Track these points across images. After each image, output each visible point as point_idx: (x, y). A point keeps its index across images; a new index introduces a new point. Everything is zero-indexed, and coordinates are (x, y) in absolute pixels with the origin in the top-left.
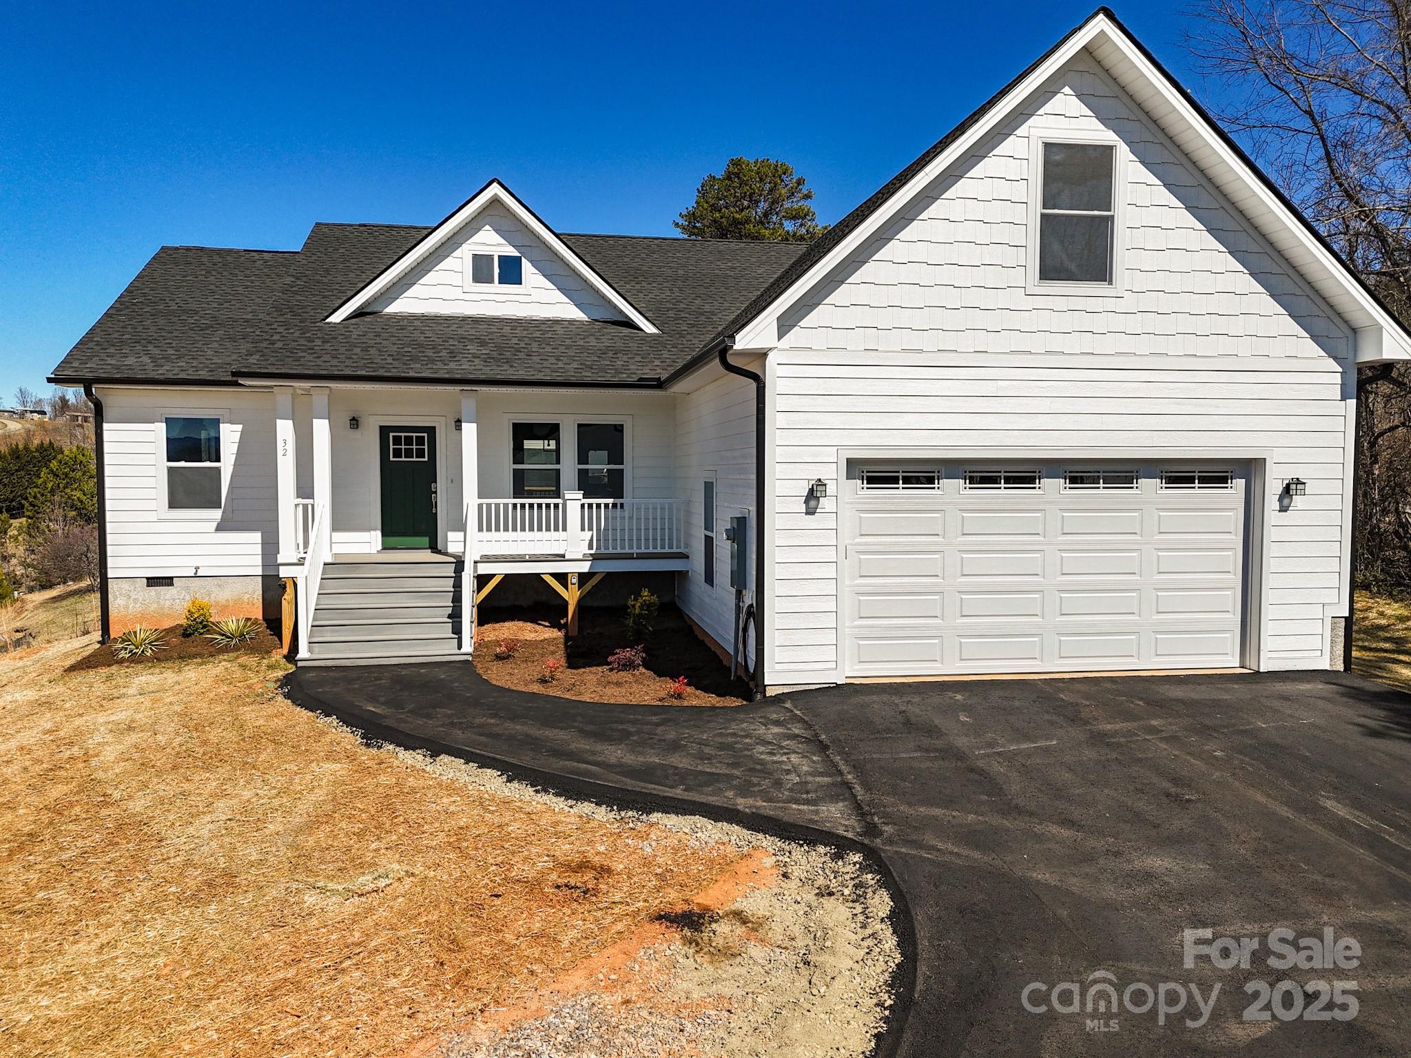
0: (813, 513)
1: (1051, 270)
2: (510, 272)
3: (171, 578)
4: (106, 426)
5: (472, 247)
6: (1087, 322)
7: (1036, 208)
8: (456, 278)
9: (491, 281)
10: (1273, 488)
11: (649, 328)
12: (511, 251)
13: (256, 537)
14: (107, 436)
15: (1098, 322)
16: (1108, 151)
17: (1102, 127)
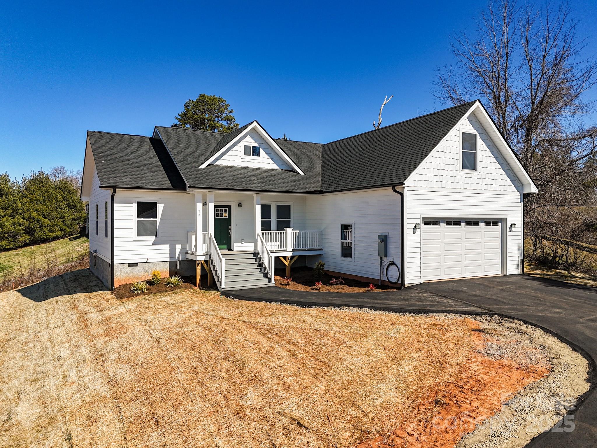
0: (415, 233)
1: (464, 167)
2: (256, 152)
3: (137, 263)
4: (115, 205)
5: (243, 143)
6: (472, 181)
7: (461, 150)
8: (239, 154)
9: (250, 155)
10: (509, 226)
11: (302, 173)
12: (256, 145)
13: (167, 247)
14: (115, 208)
15: (474, 181)
16: (475, 135)
17: (473, 129)
